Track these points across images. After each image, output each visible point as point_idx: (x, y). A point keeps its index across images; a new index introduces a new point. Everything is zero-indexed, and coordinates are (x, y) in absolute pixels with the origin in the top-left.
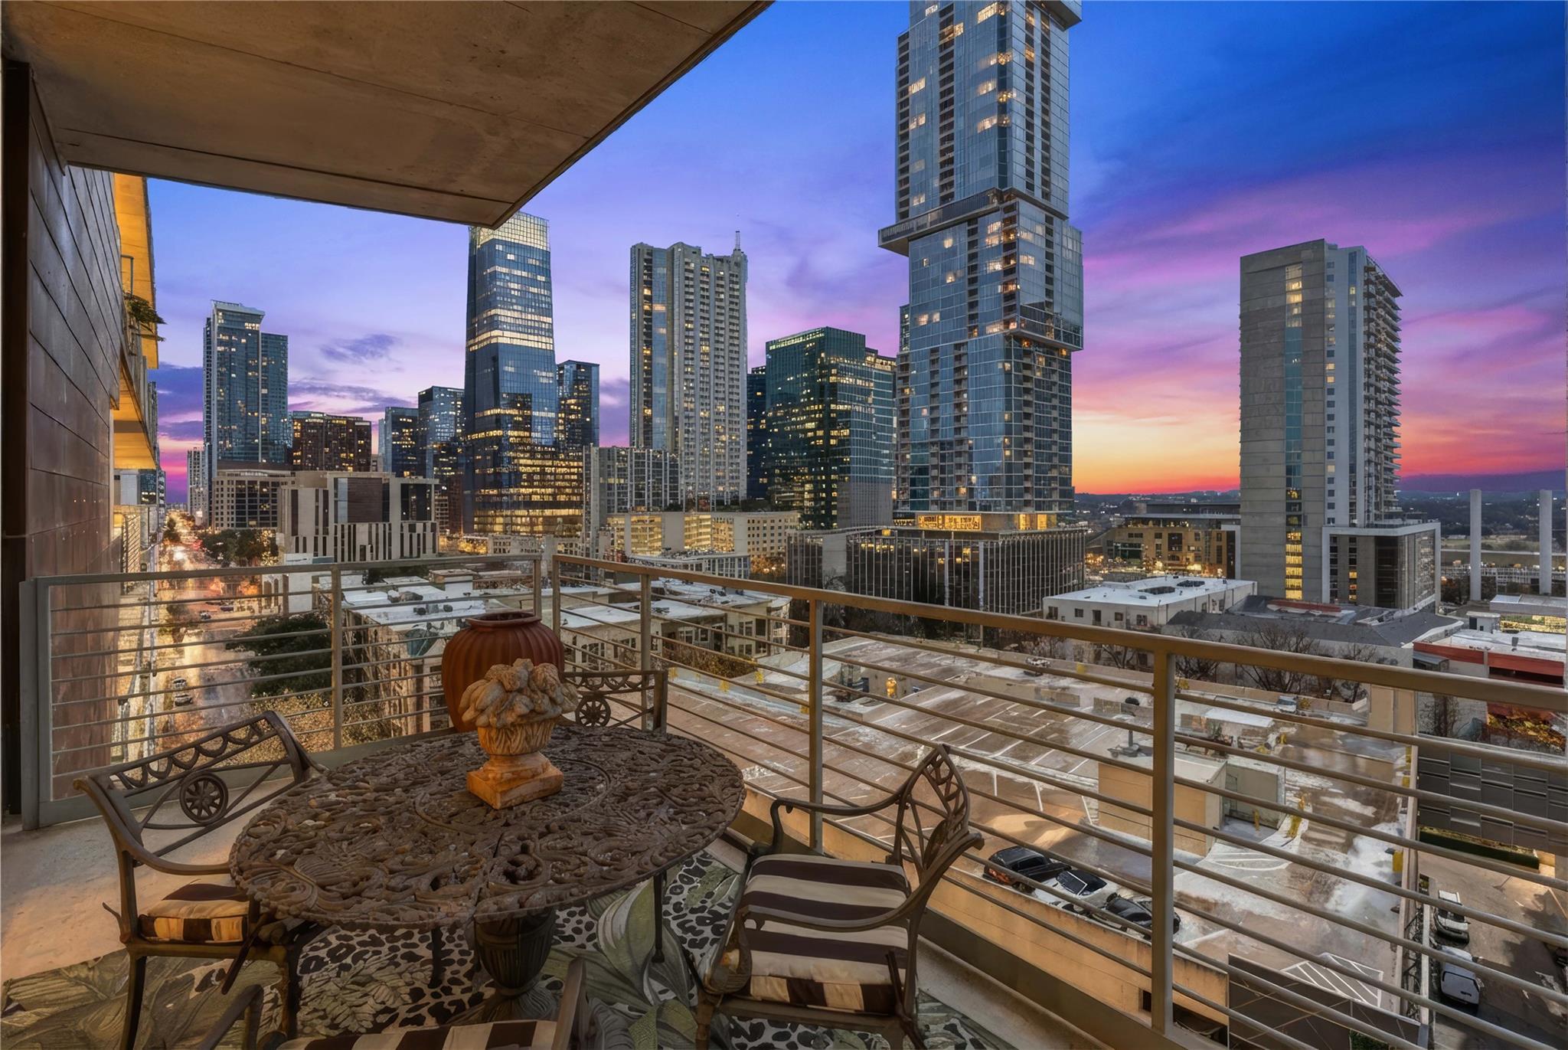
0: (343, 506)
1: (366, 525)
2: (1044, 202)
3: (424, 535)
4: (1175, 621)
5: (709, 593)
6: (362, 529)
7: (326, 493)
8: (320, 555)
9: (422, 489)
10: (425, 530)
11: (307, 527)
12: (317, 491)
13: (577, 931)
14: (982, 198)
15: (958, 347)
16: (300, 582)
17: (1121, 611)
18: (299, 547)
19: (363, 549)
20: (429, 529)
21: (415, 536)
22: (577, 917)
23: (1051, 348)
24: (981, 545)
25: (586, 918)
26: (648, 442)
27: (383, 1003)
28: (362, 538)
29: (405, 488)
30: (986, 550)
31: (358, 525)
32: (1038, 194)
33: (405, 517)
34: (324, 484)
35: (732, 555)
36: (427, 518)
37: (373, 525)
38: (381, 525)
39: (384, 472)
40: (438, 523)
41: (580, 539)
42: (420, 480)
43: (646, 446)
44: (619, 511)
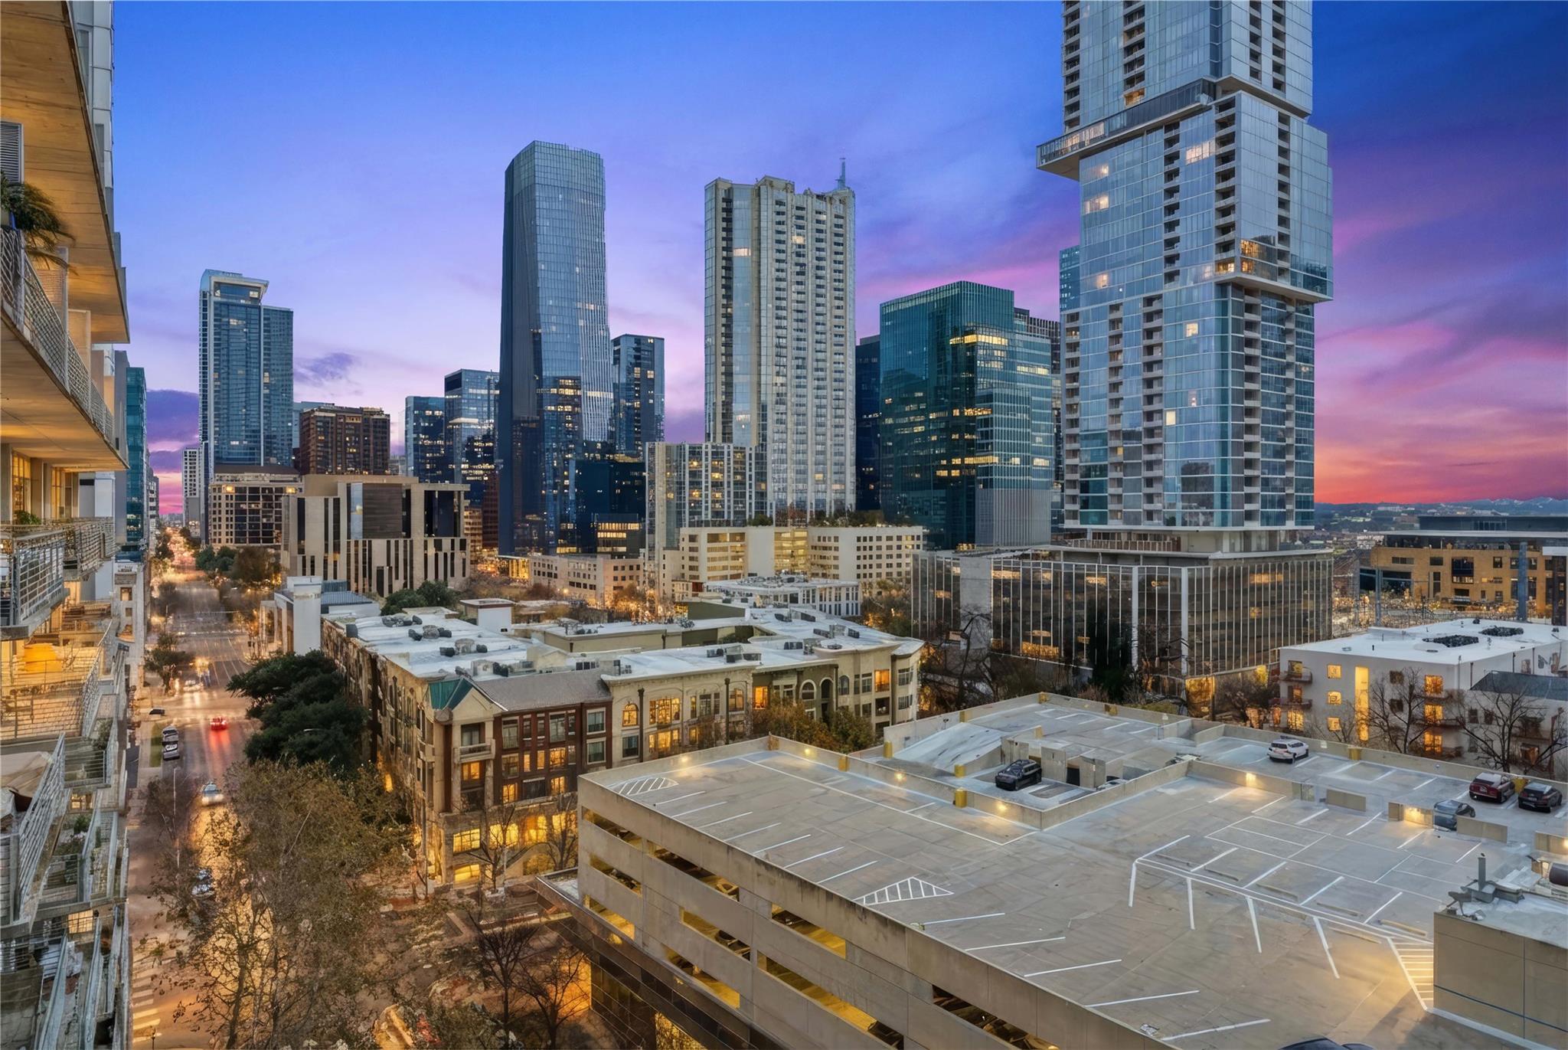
0: (356, 518)
1: (384, 542)
2: (1276, 94)
3: (453, 555)
4: (1482, 686)
6: (379, 546)
7: (337, 502)
8: (331, 579)
9: (448, 496)
10: (453, 548)
11: (315, 544)
12: (326, 501)
14: (1184, 94)
15: (1149, 301)
17: (1399, 669)
18: (306, 568)
19: (380, 571)
20: (457, 546)
21: (441, 555)
23: (1283, 298)
24: (1185, 573)
26: (727, 436)
28: (379, 559)
29: (429, 495)
30: (1191, 581)
31: (374, 541)
32: (1266, 84)
33: (429, 531)
34: (335, 491)
35: (837, 583)
36: (456, 533)
37: (393, 541)
38: (401, 541)
39: (404, 476)
40: (469, 540)
41: (640, 560)
42: (446, 486)
43: (724, 440)
44: (691, 525)
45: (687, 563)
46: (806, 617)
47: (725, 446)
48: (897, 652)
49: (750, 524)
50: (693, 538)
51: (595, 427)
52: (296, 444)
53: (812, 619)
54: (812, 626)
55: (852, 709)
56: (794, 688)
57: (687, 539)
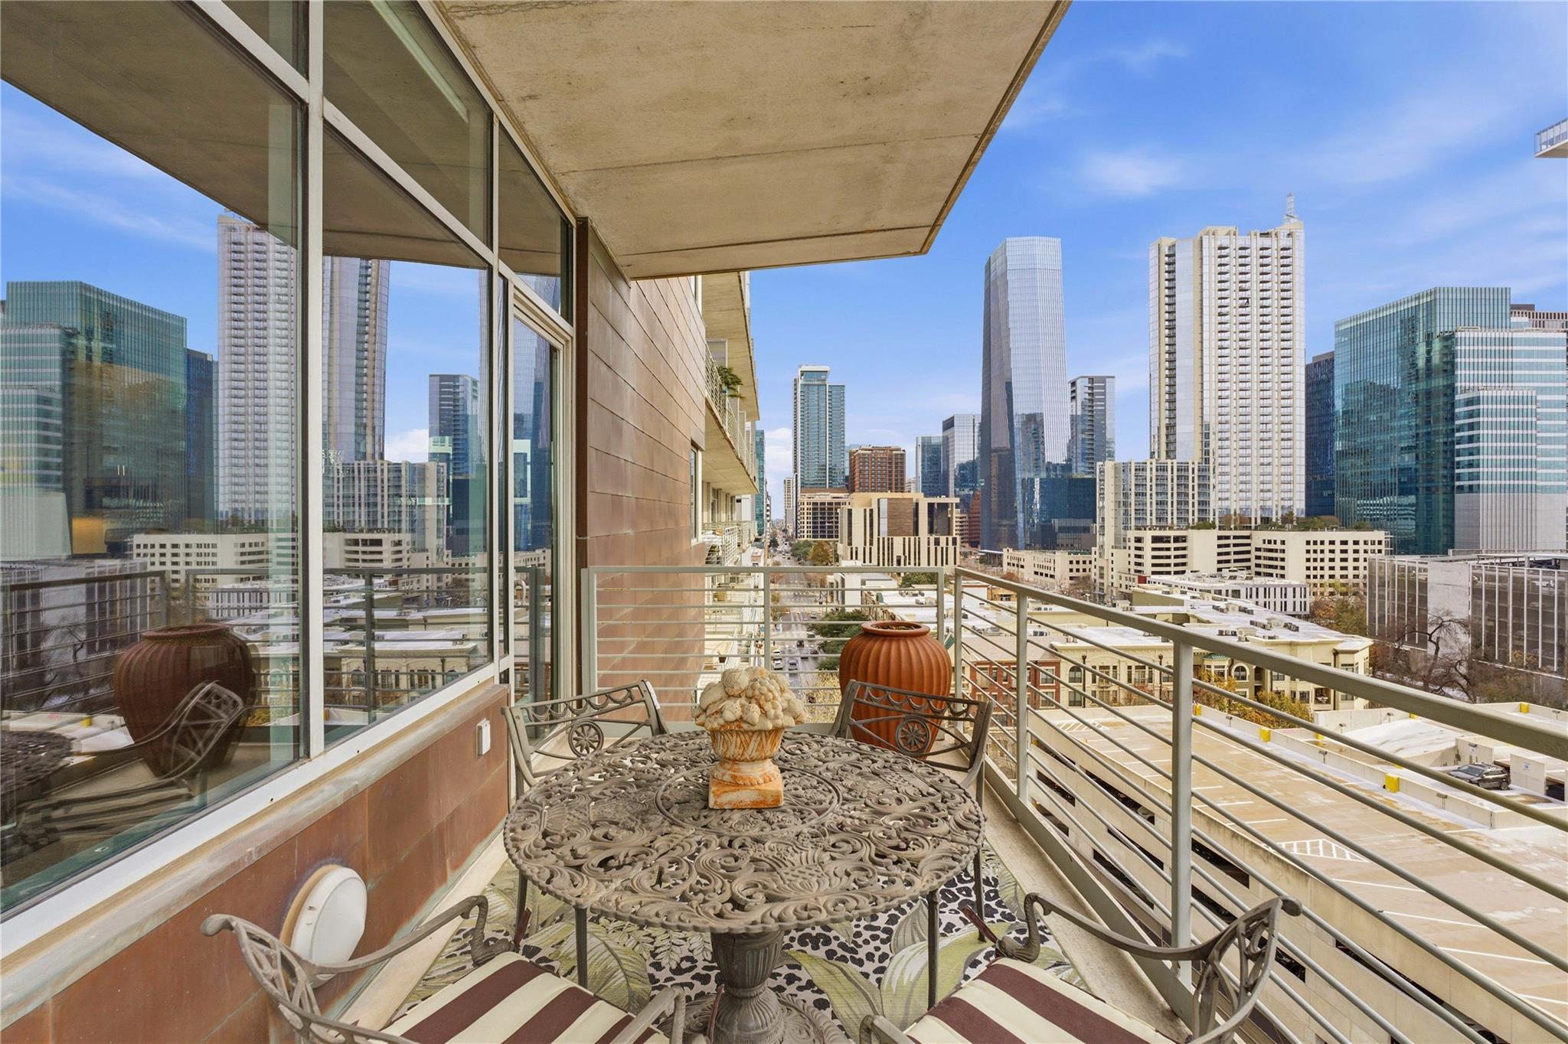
0: (884, 522)
1: (901, 538)
3: (947, 548)
5: (1248, 625)
6: (898, 541)
7: (871, 510)
8: (868, 562)
9: (944, 506)
10: (947, 543)
11: (858, 540)
12: (865, 510)
13: (870, 957)
16: (853, 581)
18: (854, 555)
19: (899, 558)
20: (950, 542)
21: (939, 548)
22: (878, 943)
25: (885, 948)
26: (1170, 453)
27: (692, 951)
28: (898, 551)
29: (931, 506)
31: (895, 538)
33: (931, 531)
34: (870, 504)
35: (1283, 582)
36: (949, 533)
37: (907, 538)
38: (912, 538)
39: (916, 495)
40: (958, 537)
41: (1093, 556)
42: (943, 500)
43: (1168, 457)
44: (1138, 528)
45: (1133, 560)
46: (1243, 610)
47: (1169, 461)
48: (1339, 647)
49: (1193, 528)
50: (1139, 540)
51: (1056, 452)
52: (847, 473)
53: (1250, 612)
54: (1248, 618)
55: (1287, 694)
56: (1226, 669)
57: (1133, 540)
